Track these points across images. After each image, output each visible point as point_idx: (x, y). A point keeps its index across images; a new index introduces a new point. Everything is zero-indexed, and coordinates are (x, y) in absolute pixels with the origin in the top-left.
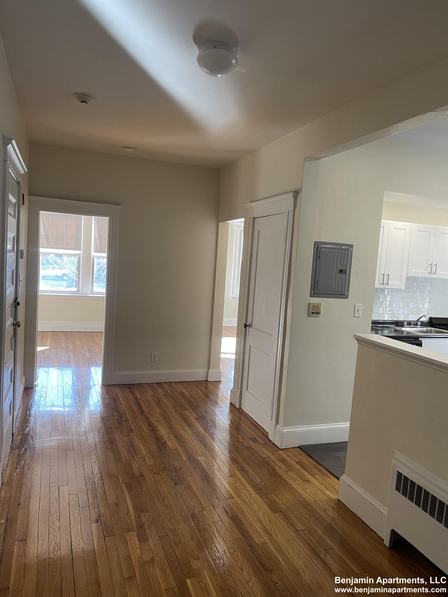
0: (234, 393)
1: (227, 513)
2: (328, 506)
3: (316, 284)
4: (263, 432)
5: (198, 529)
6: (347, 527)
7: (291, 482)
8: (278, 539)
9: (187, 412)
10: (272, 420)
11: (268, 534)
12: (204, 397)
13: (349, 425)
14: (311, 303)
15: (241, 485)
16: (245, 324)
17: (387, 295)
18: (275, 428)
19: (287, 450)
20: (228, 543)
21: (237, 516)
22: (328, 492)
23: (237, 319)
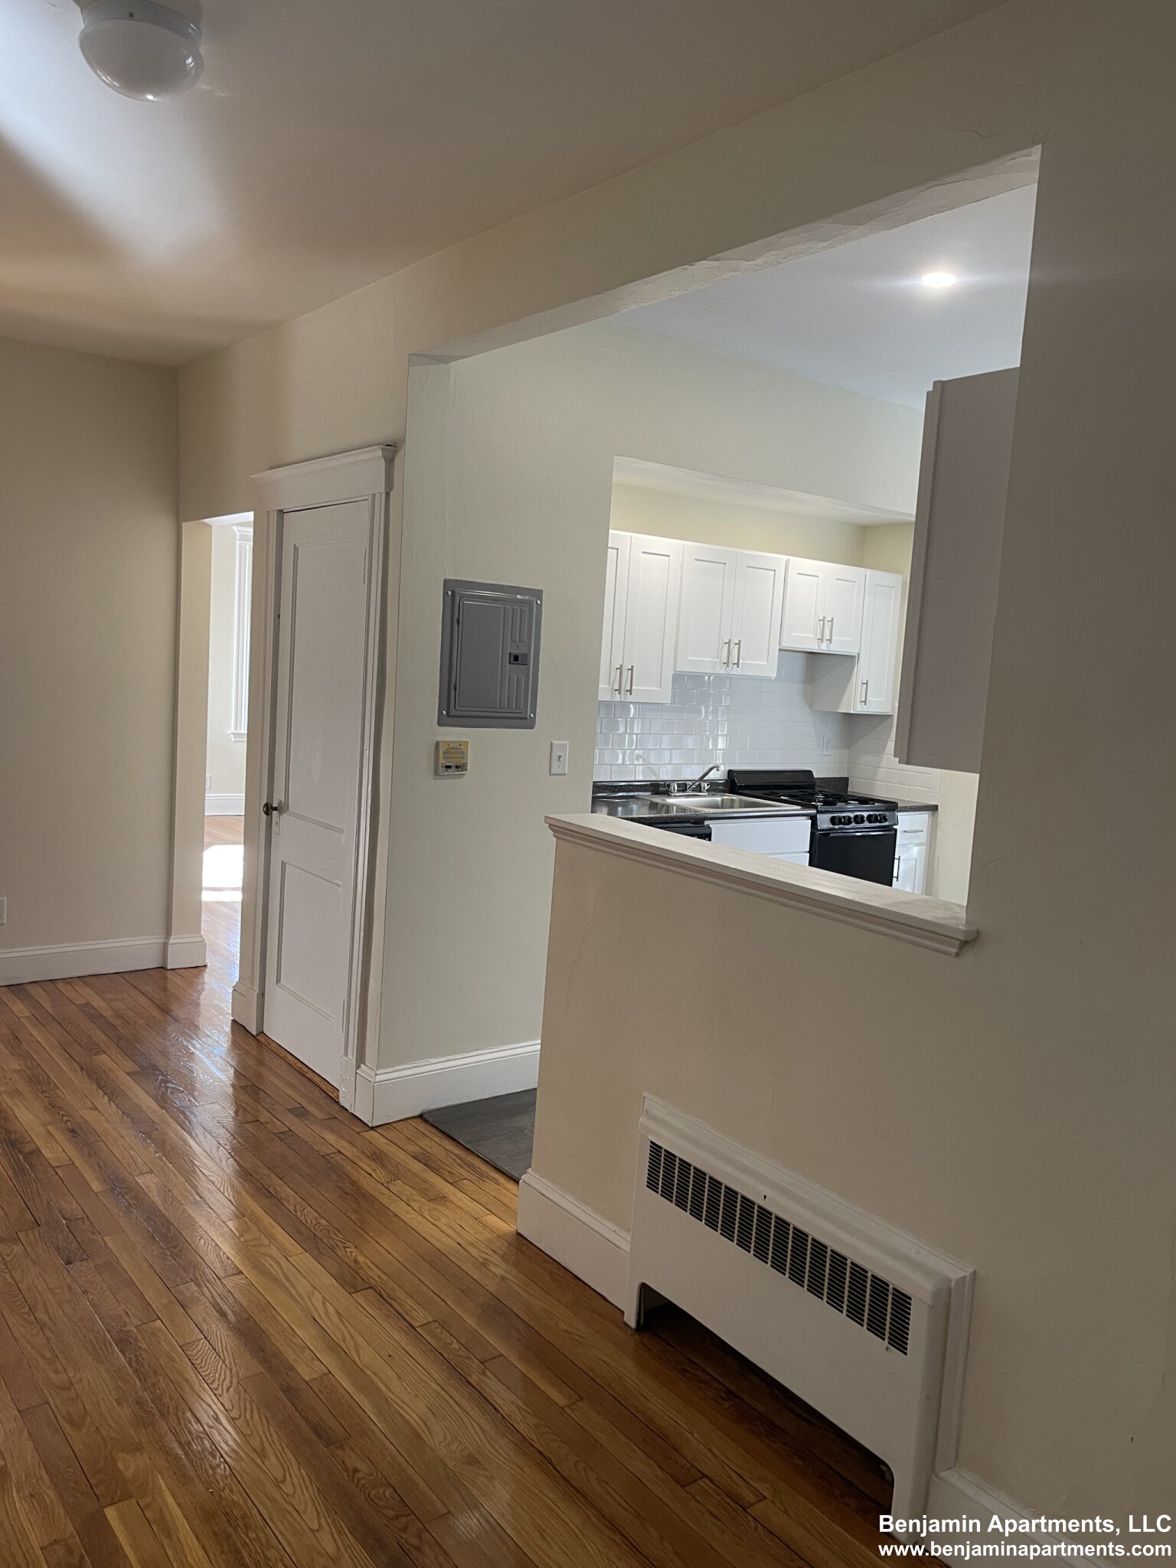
0: (242, 994)
1: (223, 1314)
2: (491, 1253)
3: (453, 690)
4: (324, 1088)
5: (136, 1371)
6: (537, 1298)
7: (399, 1208)
8: (362, 1359)
9: (104, 1057)
10: (346, 1056)
11: (334, 1348)
12: (156, 1013)
13: (539, 1047)
14: (443, 742)
15: (263, 1236)
16: (266, 805)
17: (634, 718)
18: (356, 1073)
19: (388, 1129)
20: (225, 1392)
21: (249, 1318)
22: (491, 1219)
23: (244, 795)
